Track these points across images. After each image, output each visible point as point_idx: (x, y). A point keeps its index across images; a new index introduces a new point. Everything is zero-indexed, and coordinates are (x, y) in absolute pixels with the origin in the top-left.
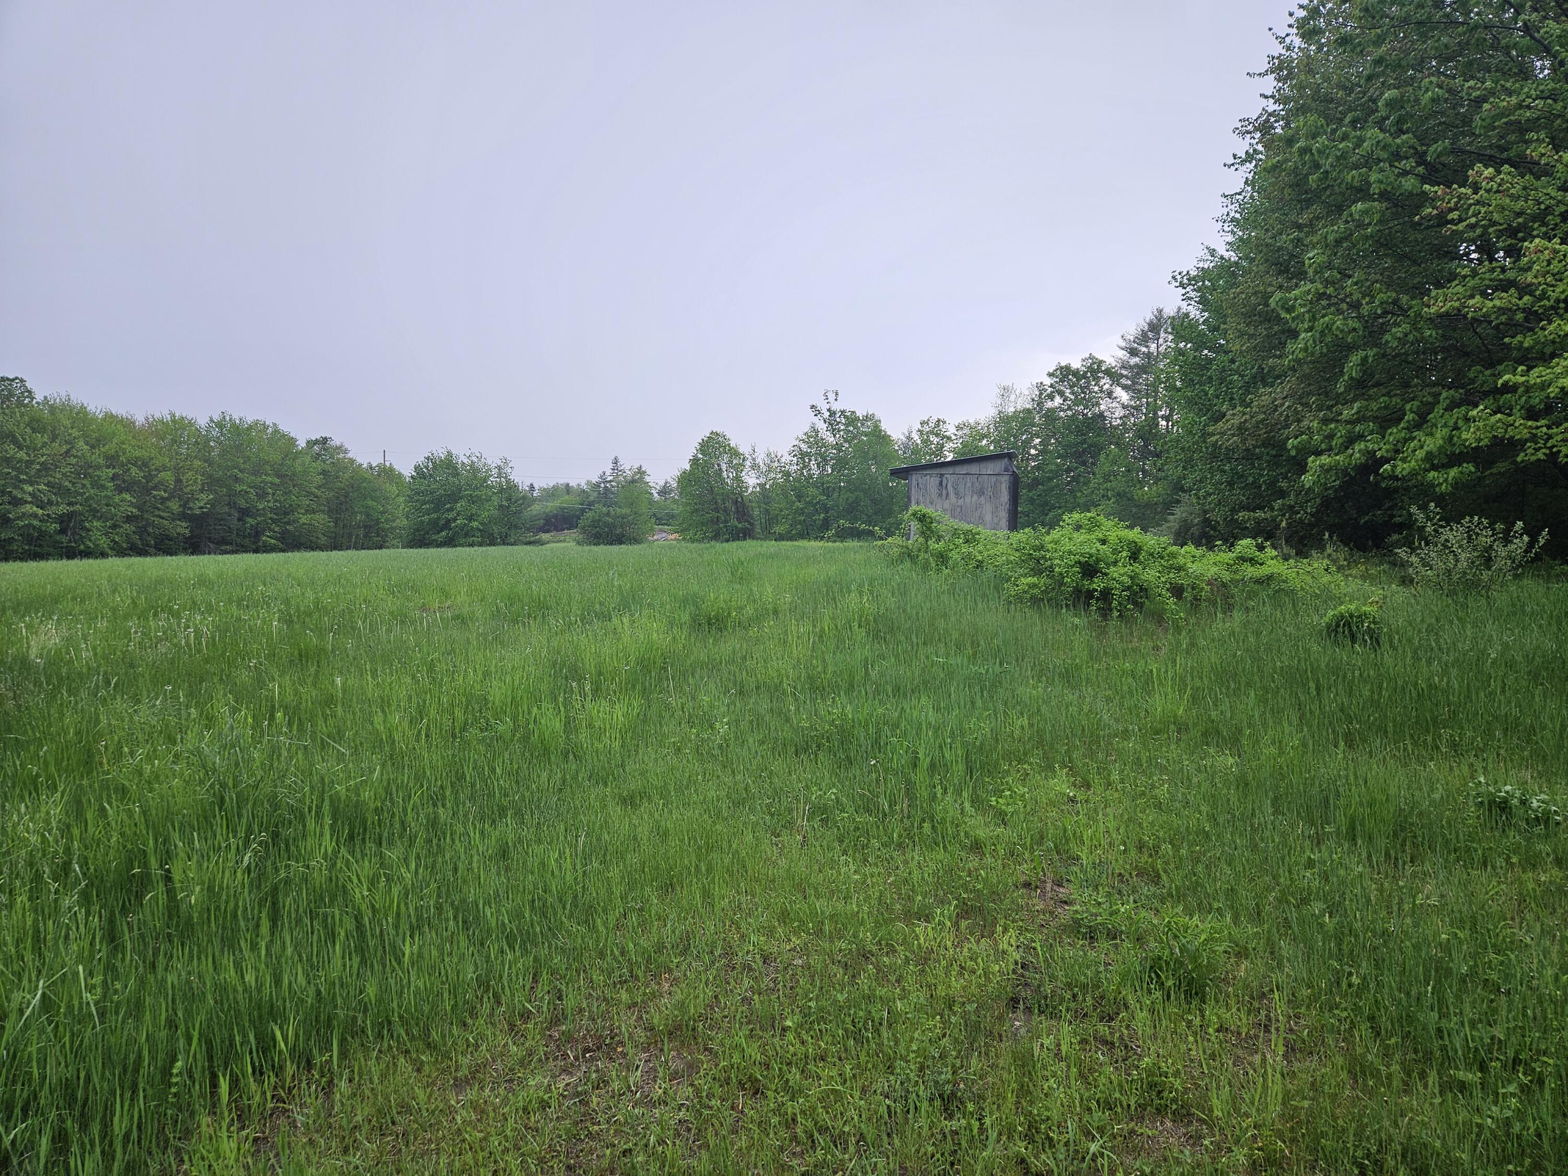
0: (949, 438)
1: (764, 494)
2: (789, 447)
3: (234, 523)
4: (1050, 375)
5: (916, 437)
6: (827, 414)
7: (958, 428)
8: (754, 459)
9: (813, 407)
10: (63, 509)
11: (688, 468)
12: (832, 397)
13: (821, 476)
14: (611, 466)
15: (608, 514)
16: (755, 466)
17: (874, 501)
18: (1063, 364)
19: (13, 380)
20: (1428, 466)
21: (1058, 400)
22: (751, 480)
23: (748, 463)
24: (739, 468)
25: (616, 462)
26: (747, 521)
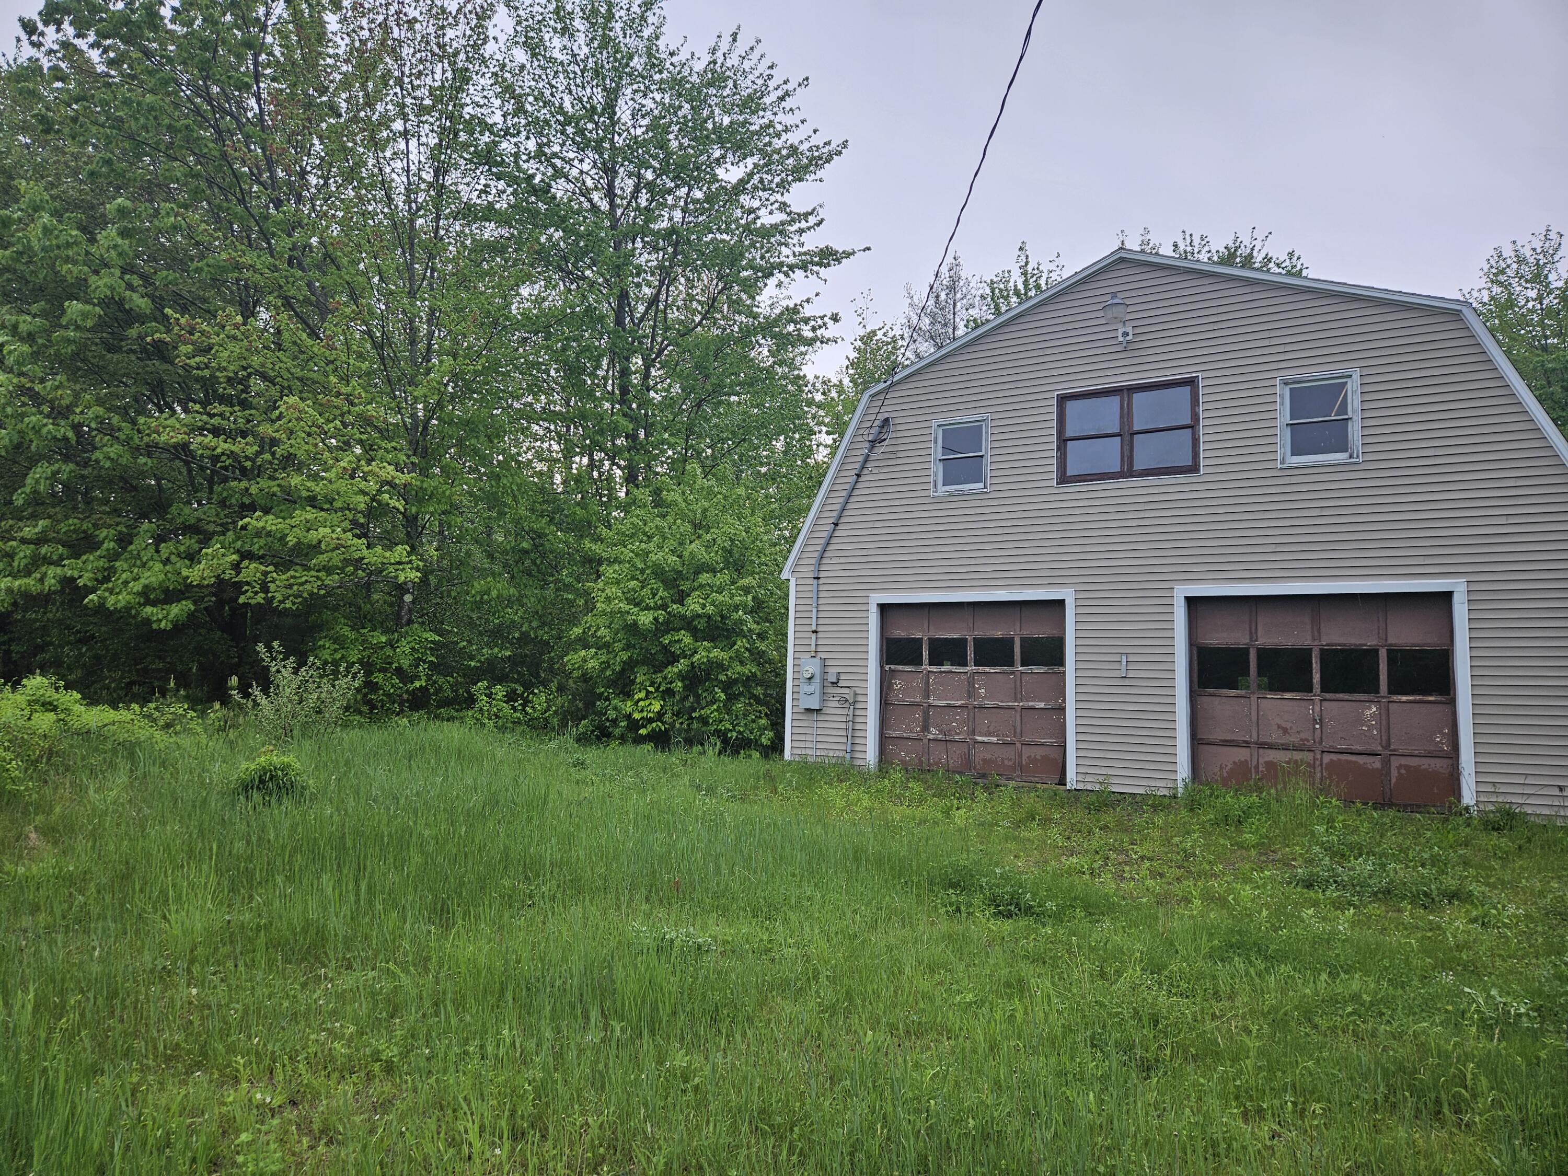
20: (142, 600)
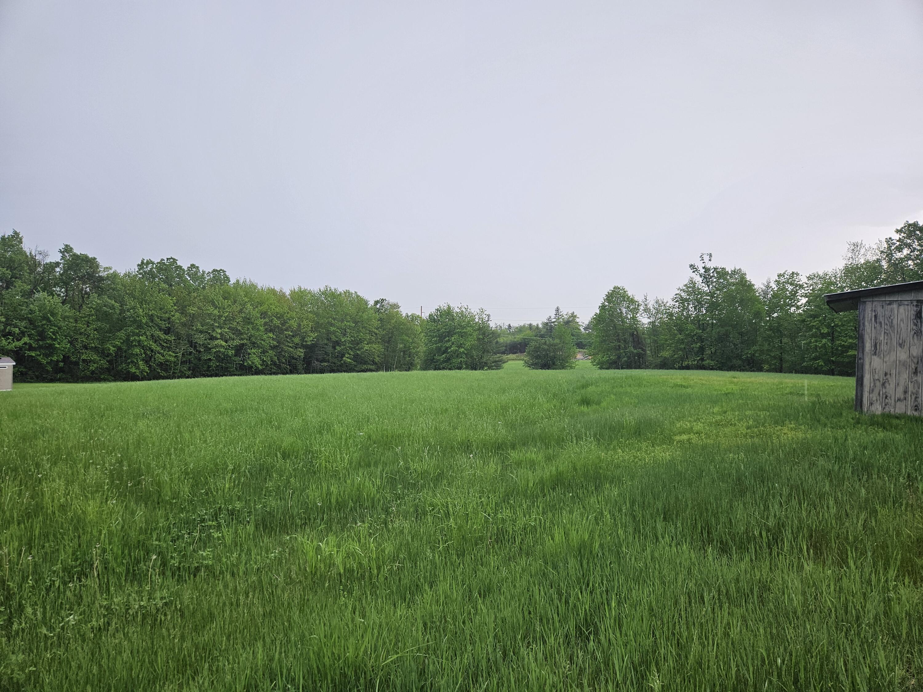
0: (801, 286)
1: (654, 329)
2: (672, 295)
3: (329, 349)
4: (897, 231)
5: (774, 286)
6: (702, 271)
7: (809, 278)
8: (646, 305)
9: (691, 266)
10: (237, 342)
11: (598, 312)
12: (706, 258)
13: (697, 316)
14: (554, 312)
15: (545, 343)
16: (647, 310)
17: (741, 334)
18: (911, 222)
19: (219, 271)
21: (906, 251)
22: (644, 320)
23: (642, 308)
24: (636, 310)
25: (558, 310)
26: (641, 348)
